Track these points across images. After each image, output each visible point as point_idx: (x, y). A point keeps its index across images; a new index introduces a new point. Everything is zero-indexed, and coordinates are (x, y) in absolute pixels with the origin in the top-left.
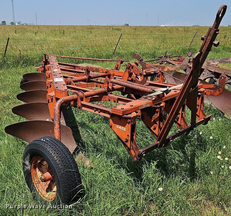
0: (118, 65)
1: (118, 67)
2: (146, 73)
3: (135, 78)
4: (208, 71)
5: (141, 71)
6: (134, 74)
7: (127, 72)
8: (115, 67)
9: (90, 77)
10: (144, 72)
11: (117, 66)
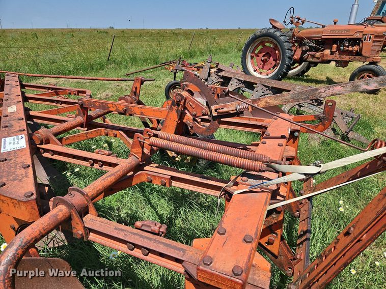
0: (136, 88)
1: (136, 90)
2: (218, 113)
3: (192, 121)
4: (236, 81)
5: (204, 109)
6: (188, 114)
7: (174, 111)
8: (132, 91)
9: (90, 118)
10: (213, 111)
11: (134, 89)
